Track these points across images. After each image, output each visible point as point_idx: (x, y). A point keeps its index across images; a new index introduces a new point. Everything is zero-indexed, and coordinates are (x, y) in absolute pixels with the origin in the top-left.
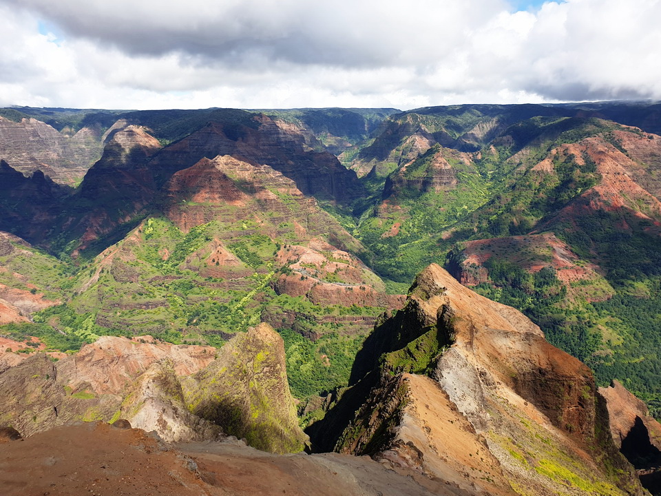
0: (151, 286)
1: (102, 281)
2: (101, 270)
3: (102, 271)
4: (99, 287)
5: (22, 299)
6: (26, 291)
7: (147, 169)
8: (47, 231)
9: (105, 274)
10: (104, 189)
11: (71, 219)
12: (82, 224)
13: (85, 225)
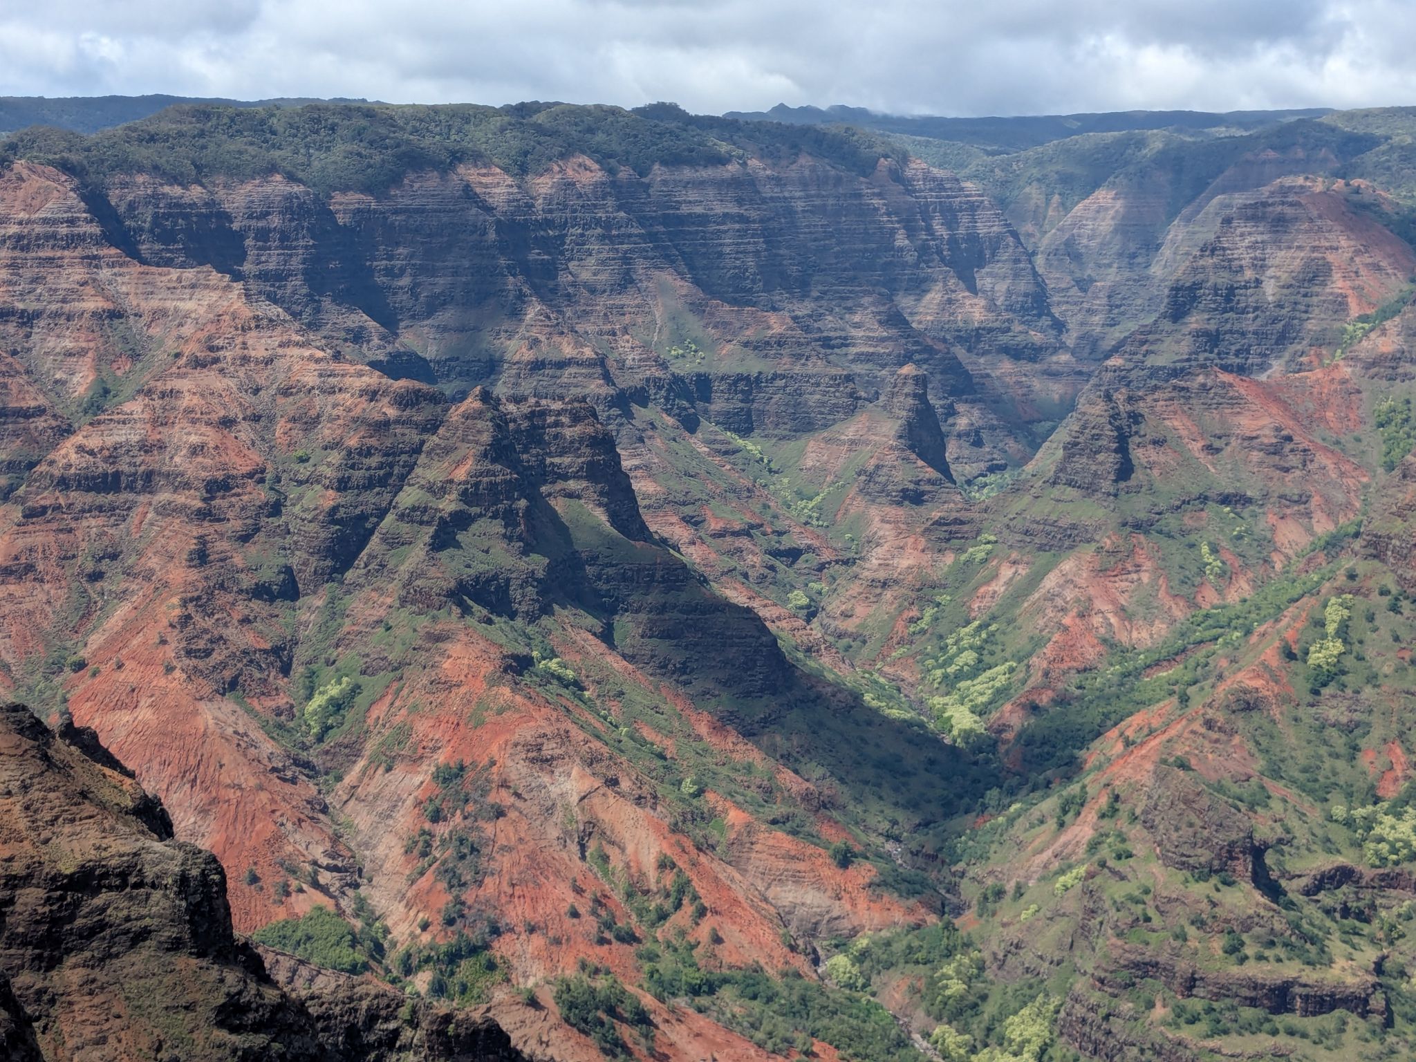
0: (1311, 910)
1: (1105, 852)
2: (1104, 801)
3: (1111, 812)
4: (1091, 875)
5: (797, 878)
6: (811, 849)
7: (1347, 371)
8: (914, 613)
9: (1122, 823)
10: (1152, 454)
11: (1006, 572)
12: (1050, 597)
13: (1059, 602)
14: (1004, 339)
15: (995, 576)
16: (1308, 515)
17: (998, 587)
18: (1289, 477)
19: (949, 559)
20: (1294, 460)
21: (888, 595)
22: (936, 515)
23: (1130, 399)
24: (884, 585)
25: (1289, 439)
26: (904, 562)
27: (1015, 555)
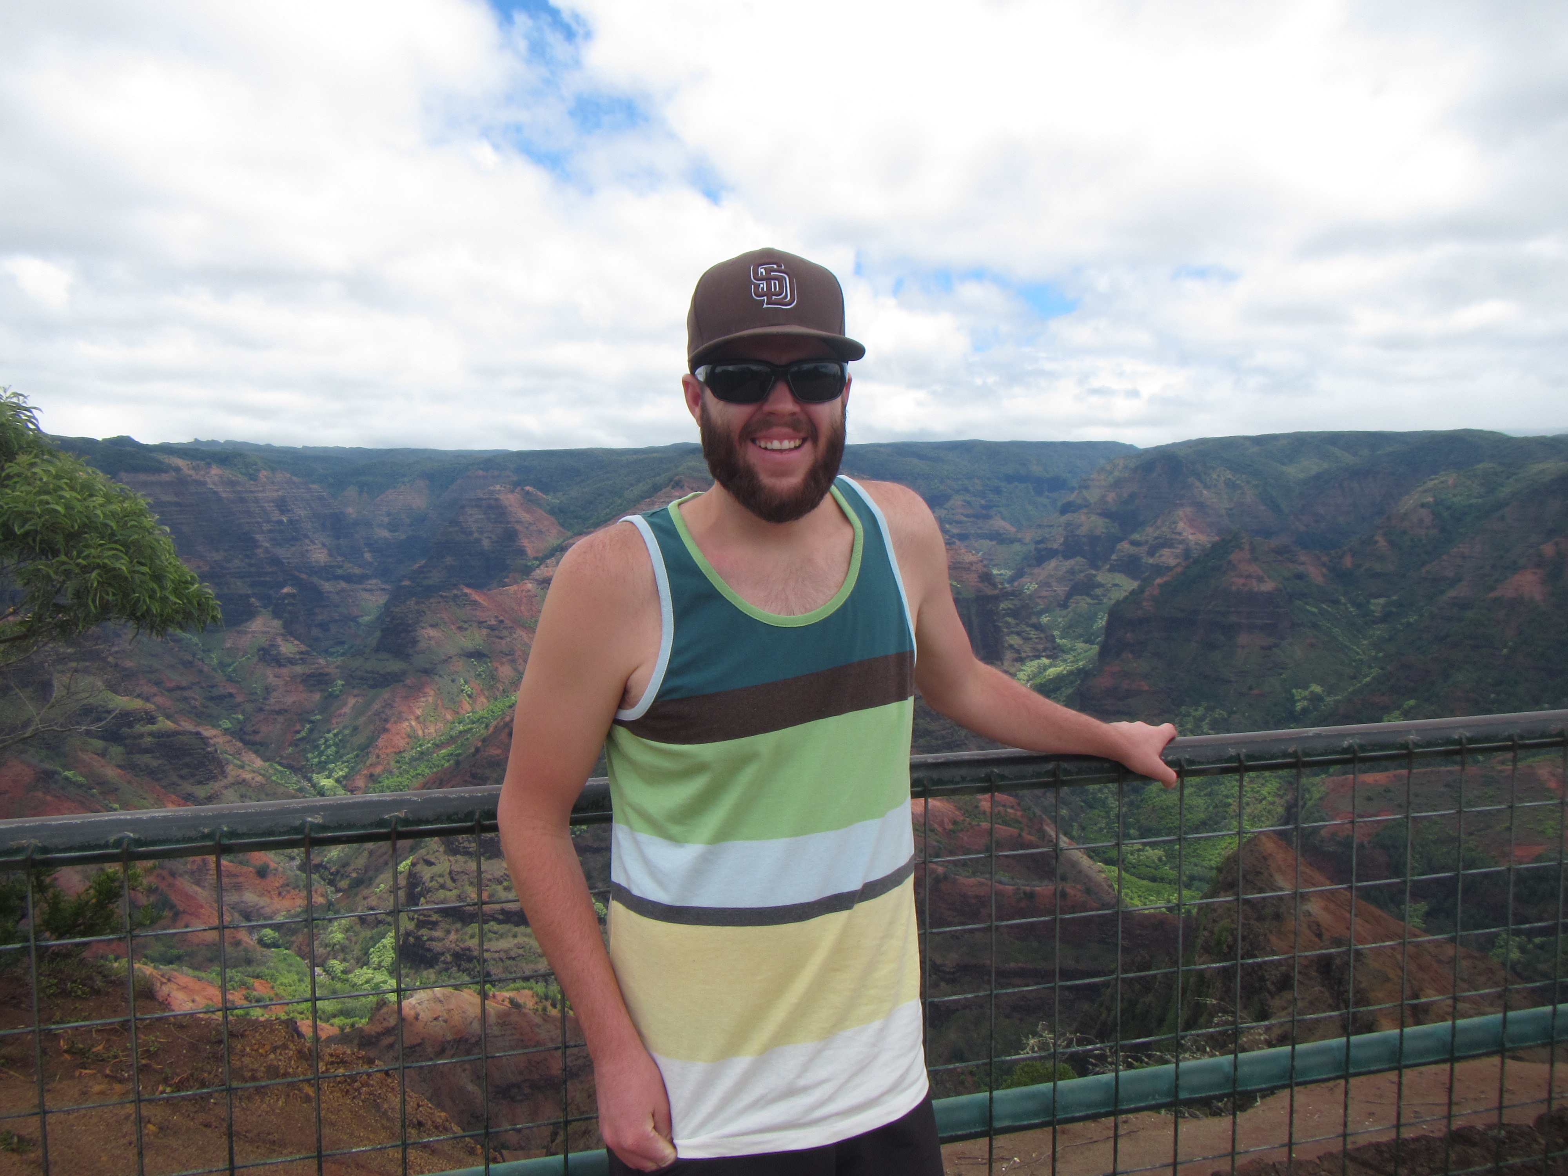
5: (237, 887)
7: (530, 586)
10: (431, 632)
11: (352, 701)
12: (377, 714)
13: (383, 716)
14: (340, 572)
15: (345, 704)
16: (514, 661)
17: (347, 710)
18: (503, 642)
19: (317, 697)
20: (505, 633)
21: (281, 719)
22: (308, 672)
23: (417, 603)
24: (279, 712)
25: (502, 622)
26: (289, 700)
27: (356, 691)
